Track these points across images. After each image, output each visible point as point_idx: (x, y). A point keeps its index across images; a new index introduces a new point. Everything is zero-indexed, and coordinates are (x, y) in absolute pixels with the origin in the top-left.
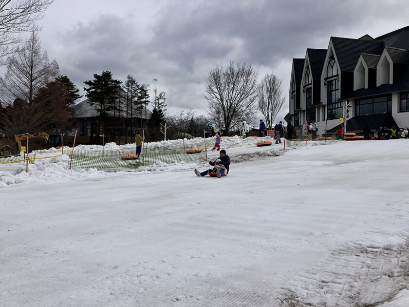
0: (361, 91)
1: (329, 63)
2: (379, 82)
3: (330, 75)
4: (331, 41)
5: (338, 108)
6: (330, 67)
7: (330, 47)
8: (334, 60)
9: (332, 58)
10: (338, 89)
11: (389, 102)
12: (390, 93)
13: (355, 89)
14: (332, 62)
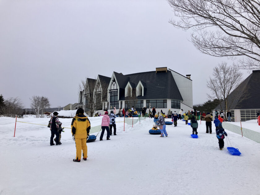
0: (129, 97)
1: (112, 83)
2: (138, 94)
3: (112, 89)
4: (114, 74)
5: (116, 104)
6: (112, 85)
7: (113, 77)
8: (115, 82)
9: (114, 81)
10: (118, 96)
11: (142, 104)
12: (142, 100)
13: (125, 97)
14: (114, 83)
